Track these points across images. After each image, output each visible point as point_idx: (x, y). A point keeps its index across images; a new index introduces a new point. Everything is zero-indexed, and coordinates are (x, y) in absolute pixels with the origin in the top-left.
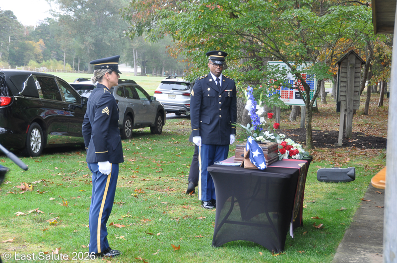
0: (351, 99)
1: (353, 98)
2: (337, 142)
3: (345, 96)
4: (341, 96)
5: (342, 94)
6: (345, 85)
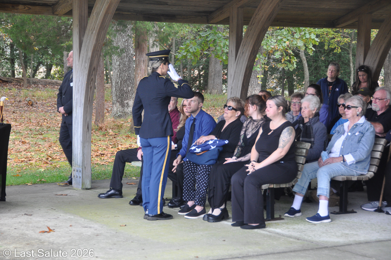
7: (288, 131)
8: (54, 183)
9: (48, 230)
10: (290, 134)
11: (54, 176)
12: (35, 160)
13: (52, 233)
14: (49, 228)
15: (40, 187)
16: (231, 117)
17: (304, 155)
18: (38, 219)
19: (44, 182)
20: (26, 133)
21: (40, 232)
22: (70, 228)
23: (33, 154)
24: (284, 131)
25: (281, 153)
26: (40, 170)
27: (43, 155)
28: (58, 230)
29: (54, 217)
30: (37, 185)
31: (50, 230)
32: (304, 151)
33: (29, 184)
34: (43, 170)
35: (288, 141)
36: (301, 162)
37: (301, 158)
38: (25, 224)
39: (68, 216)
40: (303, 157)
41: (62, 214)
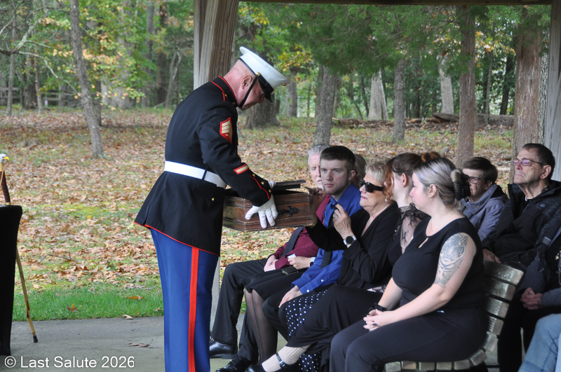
7: (455, 243)
10: (460, 250)
16: (376, 205)
17: (504, 296)
24: (446, 242)
25: (440, 294)
32: (506, 287)
33: (129, 317)
35: (456, 267)
36: (497, 314)
37: (498, 303)
40: (501, 302)
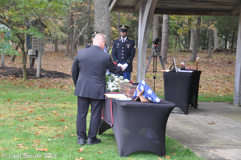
0: (40, 49)
1: (41, 48)
2: (36, 75)
3: (36, 47)
4: (33, 47)
5: (34, 45)
6: (35, 40)
8: (225, 102)
9: (212, 123)
11: (226, 99)
12: (219, 90)
13: (214, 125)
14: (212, 122)
15: (217, 103)
18: (210, 118)
19: (220, 101)
20: (221, 77)
21: (208, 124)
22: (224, 123)
23: (220, 87)
26: (220, 95)
27: (224, 88)
28: (217, 124)
29: (218, 118)
30: (216, 102)
31: (213, 123)
33: (212, 102)
34: (221, 95)
38: (202, 119)
39: (225, 118)
41: (222, 117)
